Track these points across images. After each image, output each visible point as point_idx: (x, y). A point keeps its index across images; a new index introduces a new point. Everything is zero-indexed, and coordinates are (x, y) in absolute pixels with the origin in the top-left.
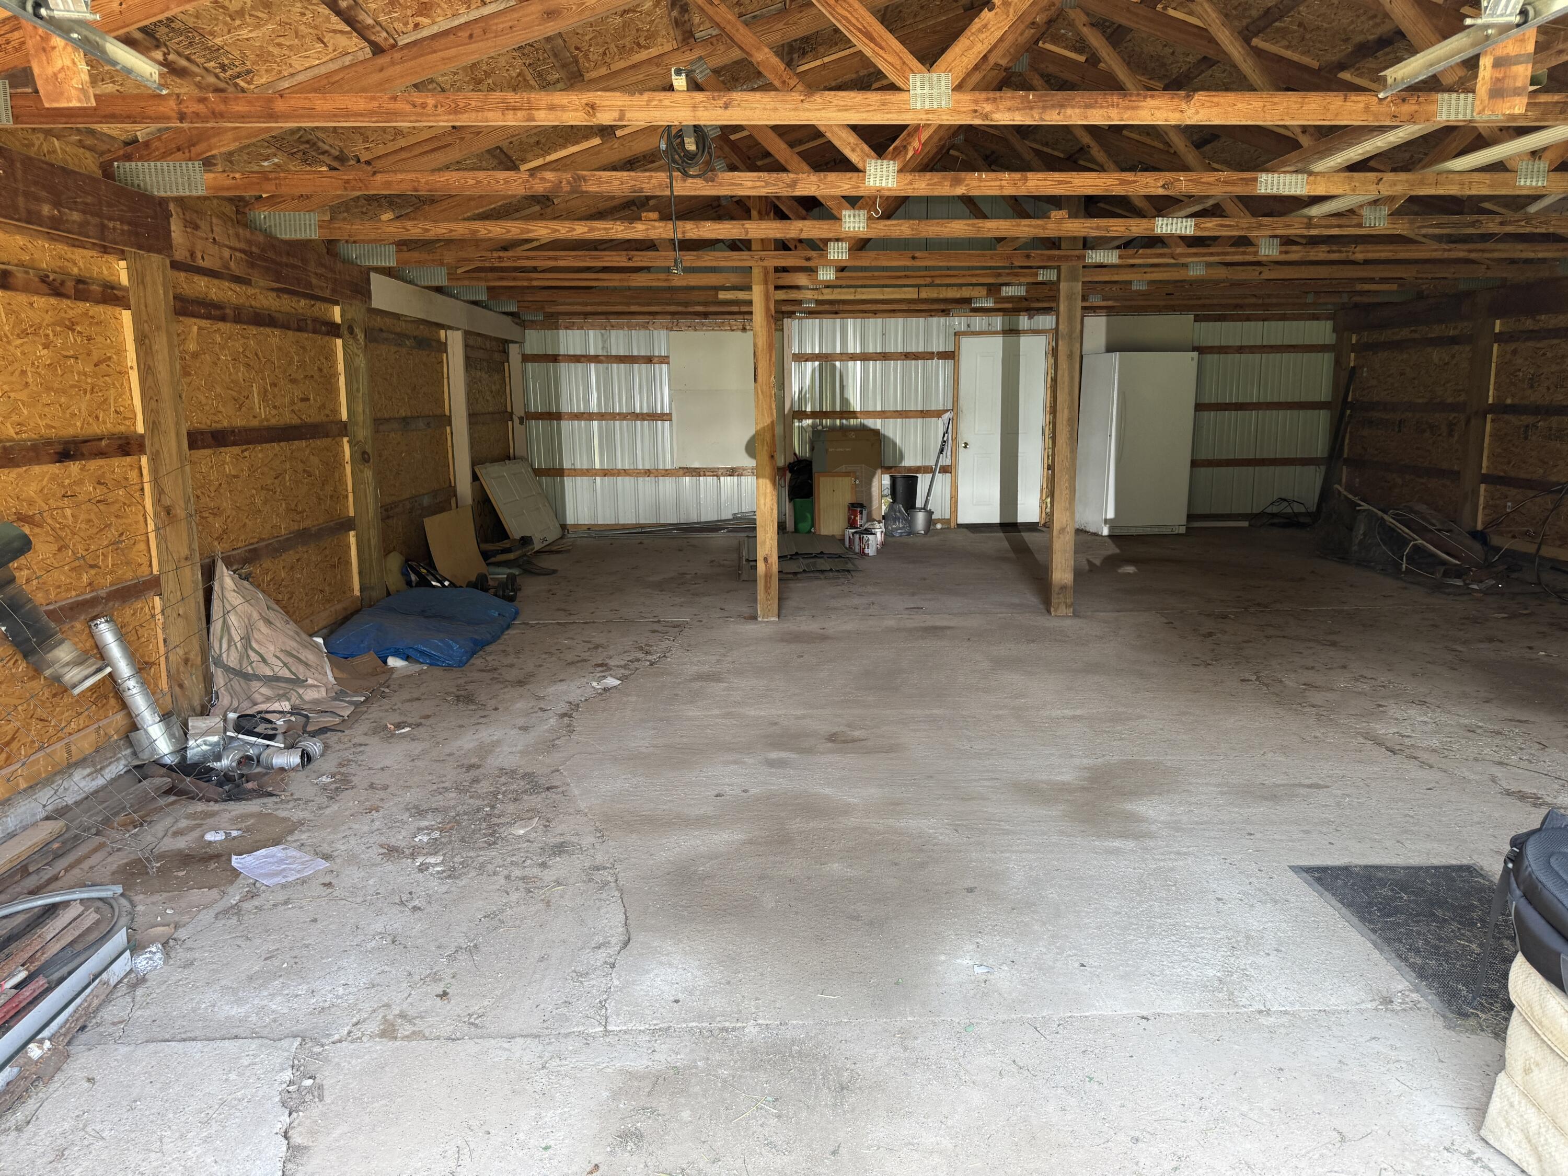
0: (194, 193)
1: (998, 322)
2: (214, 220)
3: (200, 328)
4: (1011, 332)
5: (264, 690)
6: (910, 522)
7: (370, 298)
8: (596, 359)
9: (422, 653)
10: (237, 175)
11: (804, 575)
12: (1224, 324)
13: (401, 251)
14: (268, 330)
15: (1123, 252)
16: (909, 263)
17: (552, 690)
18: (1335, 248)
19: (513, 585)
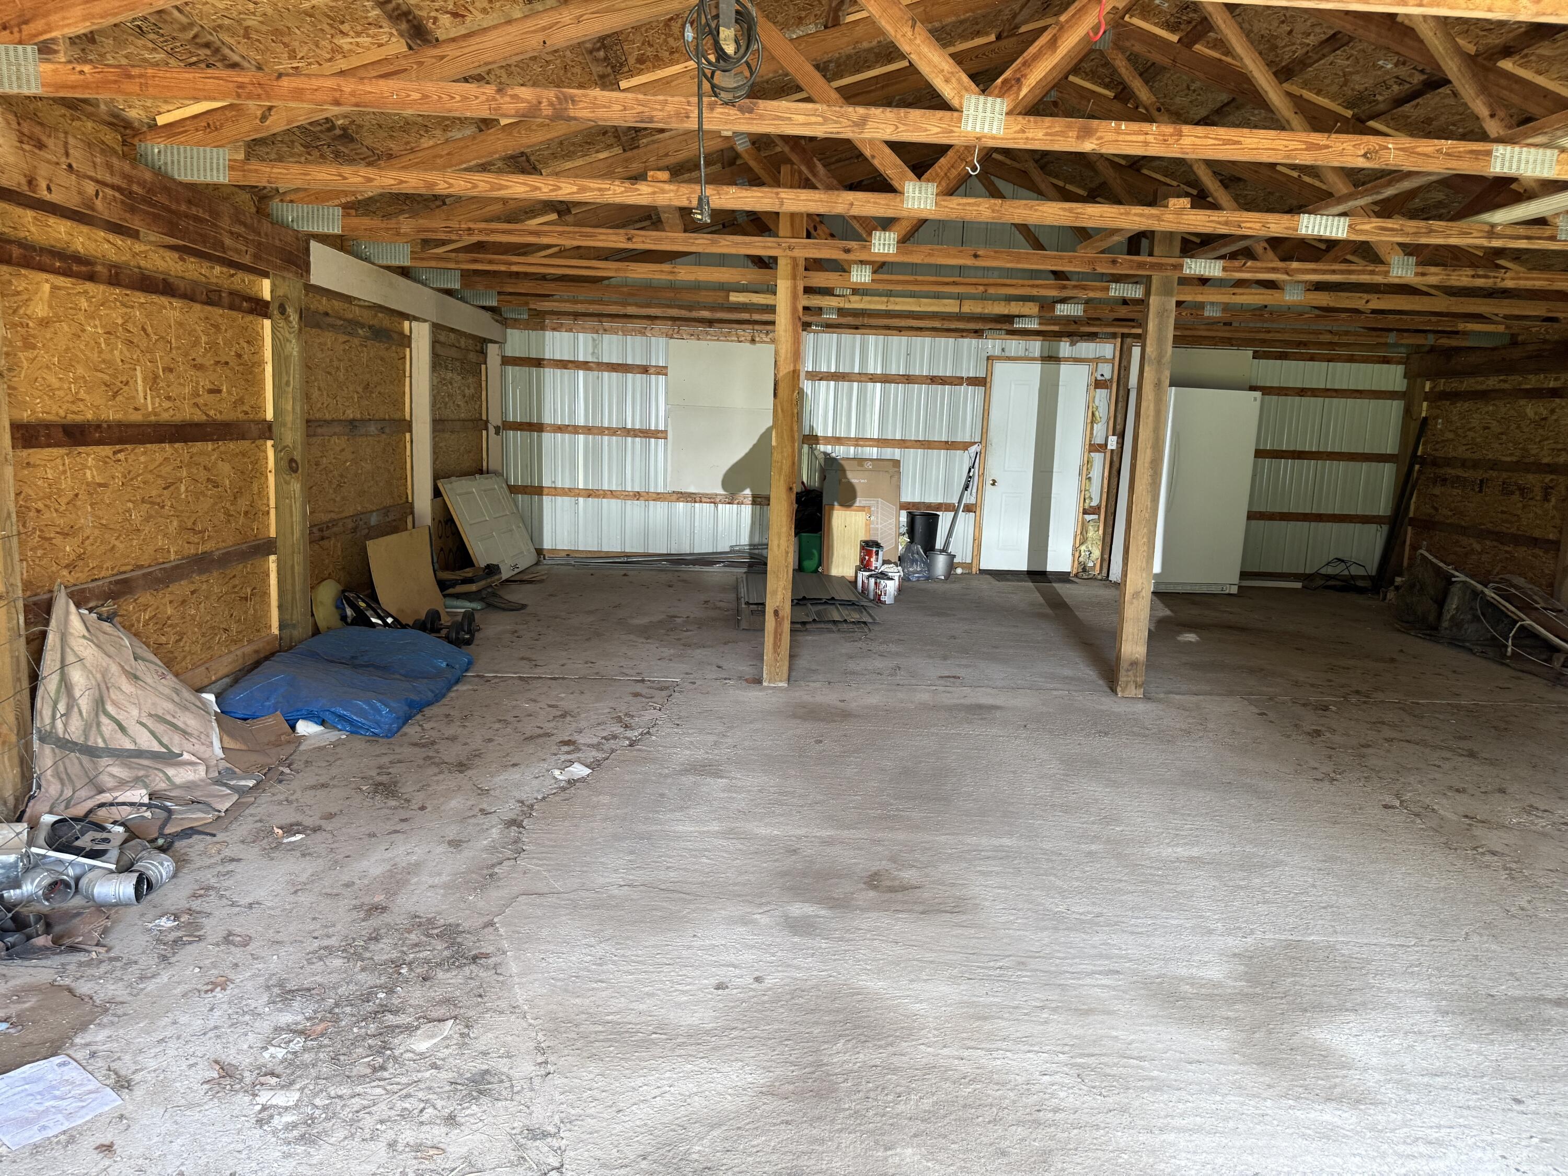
0: (26, 91)
1: (1036, 346)
2: (71, 141)
3: (54, 288)
4: (1051, 358)
5: (117, 771)
6: (930, 566)
7: (308, 271)
8: (585, 366)
9: (342, 718)
10: (87, 68)
11: (814, 626)
12: (1286, 363)
13: (349, 215)
14: (164, 300)
15: (1228, 263)
16: (970, 262)
17: (499, 779)
18: (1481, 273)
19: (470, 624)
